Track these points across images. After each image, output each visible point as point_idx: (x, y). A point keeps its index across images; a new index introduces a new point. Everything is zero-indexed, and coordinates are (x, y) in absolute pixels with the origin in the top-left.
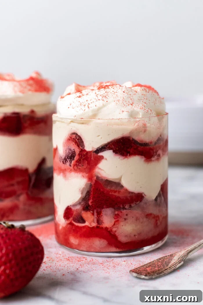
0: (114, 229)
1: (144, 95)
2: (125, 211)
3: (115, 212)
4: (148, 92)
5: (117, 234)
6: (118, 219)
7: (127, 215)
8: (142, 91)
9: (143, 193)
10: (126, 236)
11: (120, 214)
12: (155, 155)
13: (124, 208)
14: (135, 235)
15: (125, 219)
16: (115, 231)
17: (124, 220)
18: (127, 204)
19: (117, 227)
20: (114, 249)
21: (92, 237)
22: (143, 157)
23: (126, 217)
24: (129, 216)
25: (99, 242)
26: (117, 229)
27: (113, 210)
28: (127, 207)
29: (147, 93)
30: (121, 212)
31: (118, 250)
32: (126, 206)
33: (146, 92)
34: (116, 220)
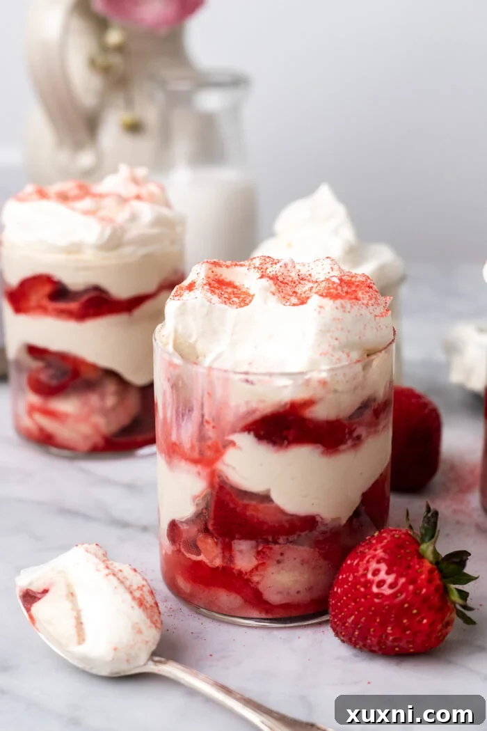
0: (255, 579)
1: (339, 319)
2: (277, 546)
3: (257, 547)
4: (349, 312)
5: (261, 587)
6: (265, 561)
7: (282, 554)
8: (335, 310)
9: (318, 515)
10: (280, 592)
11: (268, 553)
12: (349, 439)
13: (276, 543)
14: (298, 592)
15: (279, 562)
16: (258, 583)
17: (275, 562)
18: (282, 535)
19: (263, 576)
20: (256, 614)
21: (214, 586)
22: (319, 445)
23: (279, 558)
24: (286, 556)
25: (226, 597)
26: (260, 578)
27: (253, 543)
28: (281, 541)
29: (348, 314)
30: (271, 549)
31: (264, 616)
32: (279, 538)
33: (344, 311)
34: (260, 562)
